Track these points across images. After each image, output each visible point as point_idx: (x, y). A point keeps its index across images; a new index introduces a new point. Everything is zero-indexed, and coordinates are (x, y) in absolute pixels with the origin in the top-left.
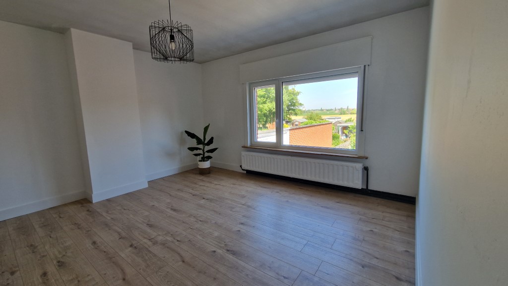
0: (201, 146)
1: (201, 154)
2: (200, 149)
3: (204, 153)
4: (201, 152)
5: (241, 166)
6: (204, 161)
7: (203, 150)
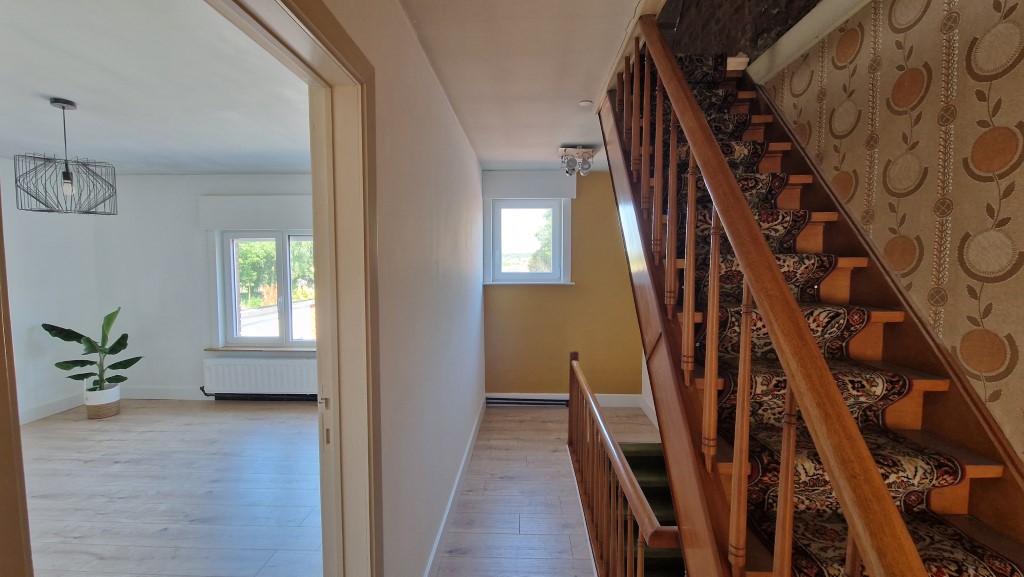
0: (94, 357)
1: (95, 374)
2: (92, 363)
3: (102, 371)
4: (94, 369)
5: (202, 389)
6: (101, 388)
7: (101, 366)
